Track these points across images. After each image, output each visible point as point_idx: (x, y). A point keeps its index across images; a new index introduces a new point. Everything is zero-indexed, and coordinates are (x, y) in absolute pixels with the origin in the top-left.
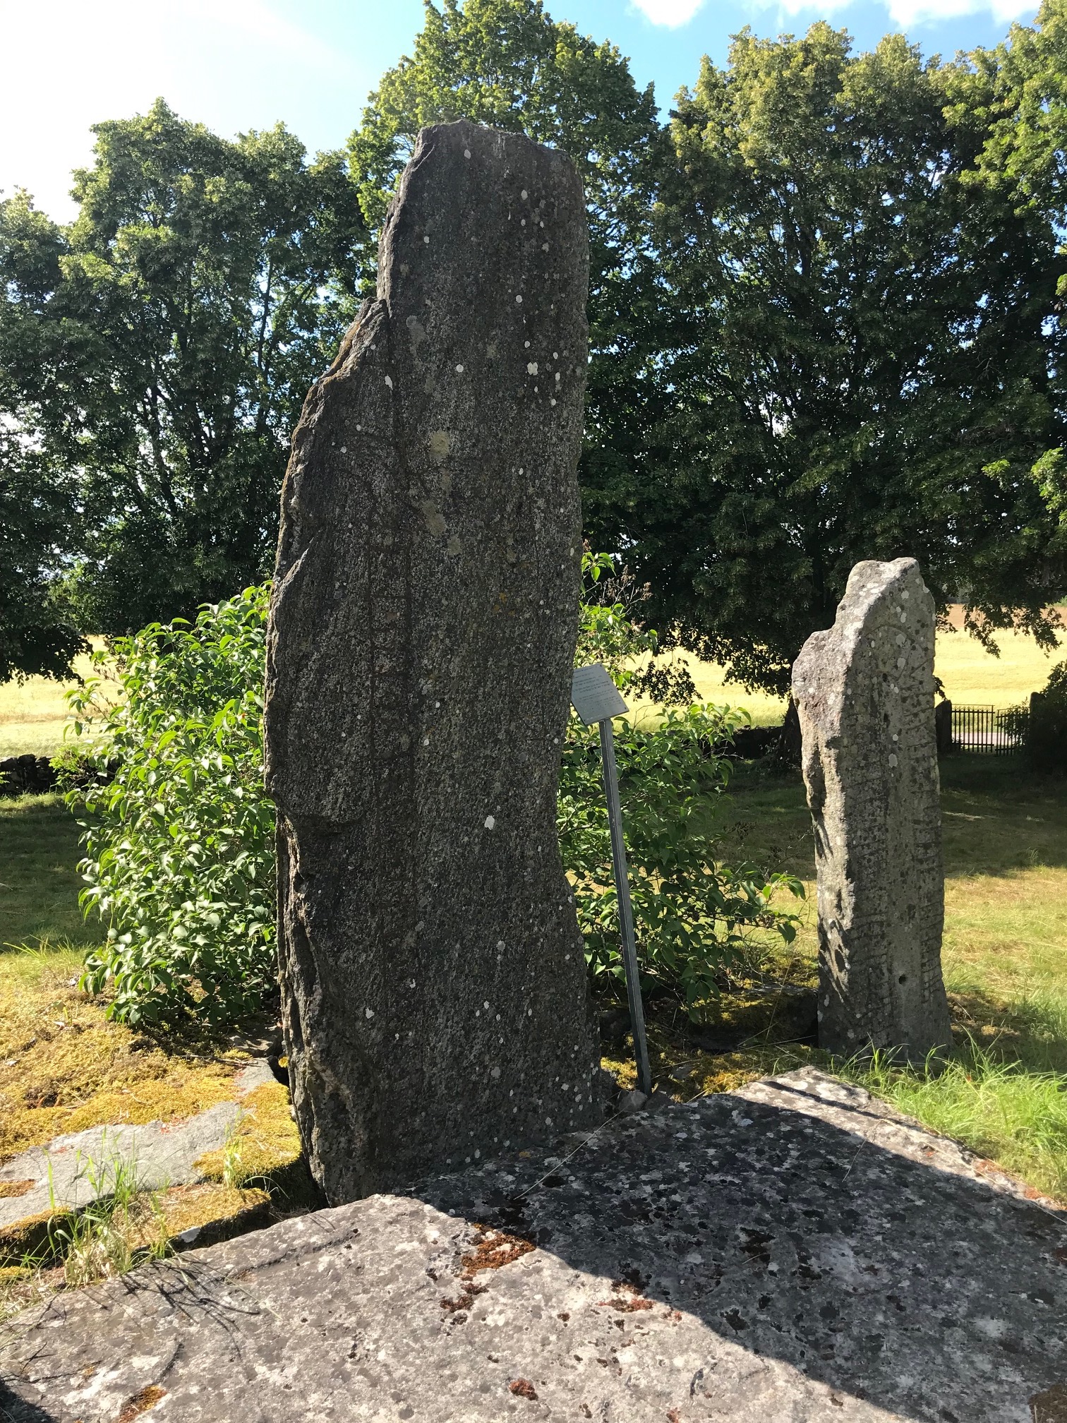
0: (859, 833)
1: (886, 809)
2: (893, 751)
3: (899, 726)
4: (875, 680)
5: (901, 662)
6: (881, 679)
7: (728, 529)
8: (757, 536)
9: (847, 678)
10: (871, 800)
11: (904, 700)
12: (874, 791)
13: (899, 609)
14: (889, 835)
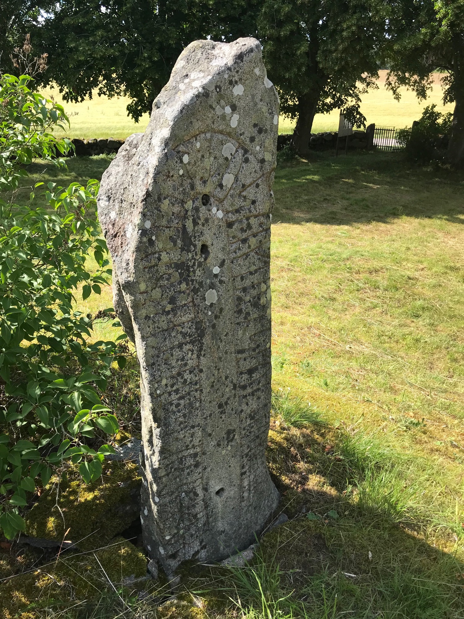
0: (164, 382)
1: (201, 349)
2: (212, 286)
3: (221, 256)
4: (189, 205)
5: (228, 179)
6: (198, 203)
7: (265, 22)
8: (281, 28)
9: (146, 206)
10: (180, 346)
11: (230, 225)
12: (184, 335)
13: (228, 110)
14: (203, 375)
